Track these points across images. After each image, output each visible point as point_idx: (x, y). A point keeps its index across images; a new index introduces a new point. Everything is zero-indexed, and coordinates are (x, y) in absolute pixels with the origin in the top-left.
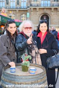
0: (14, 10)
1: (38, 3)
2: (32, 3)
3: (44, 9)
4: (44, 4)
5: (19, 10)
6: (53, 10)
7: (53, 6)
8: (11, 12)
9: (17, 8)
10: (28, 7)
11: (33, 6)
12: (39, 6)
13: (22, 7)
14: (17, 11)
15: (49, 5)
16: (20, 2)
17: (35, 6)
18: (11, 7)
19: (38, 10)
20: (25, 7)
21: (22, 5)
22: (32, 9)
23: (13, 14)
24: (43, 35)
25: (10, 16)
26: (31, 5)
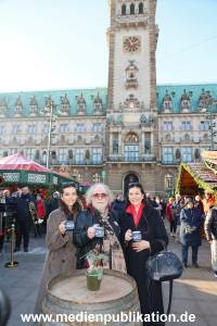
0: (80, 167)
2: (110, 155)
6: (143, 166)
7: (144, 160)
10: (104, 163)
11: (112, 161)
12: (121, 161)
13: (94, 162)
14: (86, 169)
15: (137, 159)
18: (77, 162)
19: (119, 166)
20: (99, 163)
22: (110, 165)
23: (80, 173)
24: (137, 210)
26: (109, 159)
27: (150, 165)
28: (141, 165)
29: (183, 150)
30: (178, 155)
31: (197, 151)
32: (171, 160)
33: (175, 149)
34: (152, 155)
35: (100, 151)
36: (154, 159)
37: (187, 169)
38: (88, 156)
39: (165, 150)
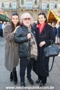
0: (7, 11)
1: (24, 6)
2: (20, 6)
3: (28, 10)
4: (28, 7)
5: (11, 11)
6: (34, 11)
7: (34, 8)
8: (5, 12)
9: (10, 9)
10: (17, 9)
11: (21, 8)
12: (25, 8)
13: (13, 9)
14: (10, 12)
15: (31, 8)
16: (12, 5)
17: (22, 8)
18: (6, 9)
19: (24, 11)
20: (15, 9)
21: (13, 7)
22: (20, 11)
23: (7, 13)
25: (5, 15)
26: (19, 8)
27: (36, 10)
28: (32, 10)
29: (50, 4)
30: (48, 6)
31: (56, 4)
32: (45, 8)
33: (47, 4)
34: (38, 6)
35: (16, 3)
36: (38, 8)
37: (52, 12)
38: (10, 6)
39: (43, 4)
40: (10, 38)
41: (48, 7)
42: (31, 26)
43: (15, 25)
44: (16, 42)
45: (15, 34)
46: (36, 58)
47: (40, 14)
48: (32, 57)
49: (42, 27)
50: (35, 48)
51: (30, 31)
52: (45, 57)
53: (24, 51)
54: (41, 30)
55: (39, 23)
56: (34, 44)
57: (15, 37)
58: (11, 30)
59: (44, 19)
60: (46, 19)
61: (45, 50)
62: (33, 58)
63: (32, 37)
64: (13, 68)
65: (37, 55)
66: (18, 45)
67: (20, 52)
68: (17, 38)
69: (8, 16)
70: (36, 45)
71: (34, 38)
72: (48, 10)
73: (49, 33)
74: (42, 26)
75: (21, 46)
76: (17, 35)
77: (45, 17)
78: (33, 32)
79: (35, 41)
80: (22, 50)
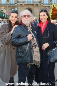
0: (5, 6)
3: (28, 5)
4: (28, 1)
5: (9, 6)
6: (35, 5)
7: (35, 3)
8: (2, 7)
9: (7, 4)
10: (16, 4)
11: (20, 3)
12: (24, 3)
13: (11, 4)
14: (7, 7)
15: (32, 2)
17: (21, 3)
18: (3, 4)
20: (13, 4)
21: (11, 2)
23: (4, 8)
25: (1, 10)
26: (18, 2)
27: (38, 5)
28: (33, 5)
32: (47, 2)
37: (56, 7)
38: (8, 0)
40: (7, 39)
41: (50, 2)
42: (32, 25)
43: (13, 24)
44: (13, 44)
45: (12, 35)
46: (38, 65)
47: (42, 11)
48: (33, 63)
49: (44, 26)
50: (36, 51)
51: (30, 31)
52: (50, 63)
53: (23, 55)
54: (43, 29)
55: (40, 21)
56: (36, 47)
57: (13, 38)
58: (7, 30)
59: (46, 17)
60: (49, 17)
61: (49, 53)
62: (34, 65)
63: (32, 39)
64: (10, 78)
65: (39, 60)
66: (16, 48)
67: (18, 57)
68: (14, 40)
69: (5, 12)
70: (38, 48)
71: (35, 39)
72: (51, 4)
73: (53, 33)
74: (44, 24)
75: (19, 50)
76: (15, 36)
77: (47, 14)
78: (33, 32)
79: (36, 43)
80: (21, 55)
